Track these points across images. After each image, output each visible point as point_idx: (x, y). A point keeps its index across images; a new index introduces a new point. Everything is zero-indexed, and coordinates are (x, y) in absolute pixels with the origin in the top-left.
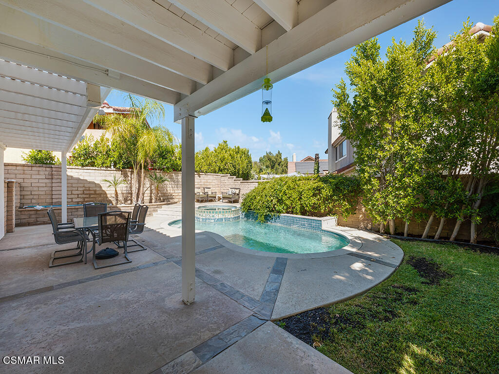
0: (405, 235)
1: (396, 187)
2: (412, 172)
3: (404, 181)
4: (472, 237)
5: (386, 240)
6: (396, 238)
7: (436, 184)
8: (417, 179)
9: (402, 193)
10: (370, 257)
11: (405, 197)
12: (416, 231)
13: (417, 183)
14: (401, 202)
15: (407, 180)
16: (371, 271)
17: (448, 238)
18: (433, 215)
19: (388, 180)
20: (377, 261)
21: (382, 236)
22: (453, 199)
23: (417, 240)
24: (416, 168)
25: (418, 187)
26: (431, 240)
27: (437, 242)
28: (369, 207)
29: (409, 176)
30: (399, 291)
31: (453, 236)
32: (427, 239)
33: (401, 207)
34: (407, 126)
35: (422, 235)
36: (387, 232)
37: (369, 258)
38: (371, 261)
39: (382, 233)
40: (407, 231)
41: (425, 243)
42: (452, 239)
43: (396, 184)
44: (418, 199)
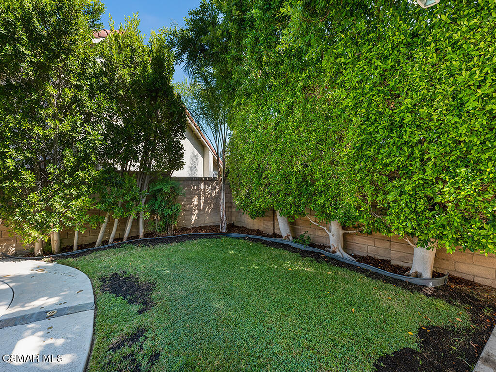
0: (75, 247)
1: (65, 184)
2: (87, 164)
3: (77, 175)
4: (141, 232)
5: (51, 264)
6: (63, 257)
7: (114, 180)
8: (94, 173)
9: (74, 193)
10: (43, 310)
11: (78, 197)
12: (87, 240)
13: (93, 178)
14: (73, 205)
15: (81, 174)
16: (60, 342)
17: (121, 239)
18: (108, 216)
19: (51, 173)
20: (60, 312)
21: (40, 259)
22: (130, 196)
23: (92, 251)
24: (93, 158)
25: (94, 184)
26: (106, 246)
27: (114, 247)
28: (16, 218)
29: (83, 169)
30: (126, 350)
31: (126, 236)
32: (103, 247)
33: (73, 212)
34: (80, 100)
35: (95, 243)
36: (47, 251)
37: (42, 315)
38: (48, 317)
39: (39, 255)
40: (78, 243)
41: (103, 253)
42: (125, 239)
43: (66, 179)
44: (94, 199)
